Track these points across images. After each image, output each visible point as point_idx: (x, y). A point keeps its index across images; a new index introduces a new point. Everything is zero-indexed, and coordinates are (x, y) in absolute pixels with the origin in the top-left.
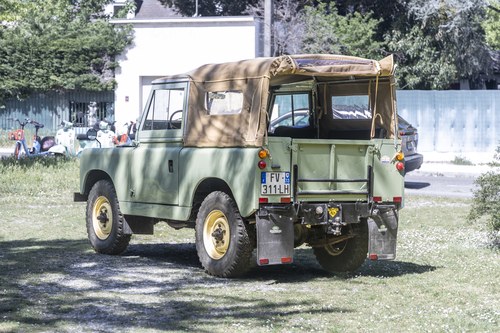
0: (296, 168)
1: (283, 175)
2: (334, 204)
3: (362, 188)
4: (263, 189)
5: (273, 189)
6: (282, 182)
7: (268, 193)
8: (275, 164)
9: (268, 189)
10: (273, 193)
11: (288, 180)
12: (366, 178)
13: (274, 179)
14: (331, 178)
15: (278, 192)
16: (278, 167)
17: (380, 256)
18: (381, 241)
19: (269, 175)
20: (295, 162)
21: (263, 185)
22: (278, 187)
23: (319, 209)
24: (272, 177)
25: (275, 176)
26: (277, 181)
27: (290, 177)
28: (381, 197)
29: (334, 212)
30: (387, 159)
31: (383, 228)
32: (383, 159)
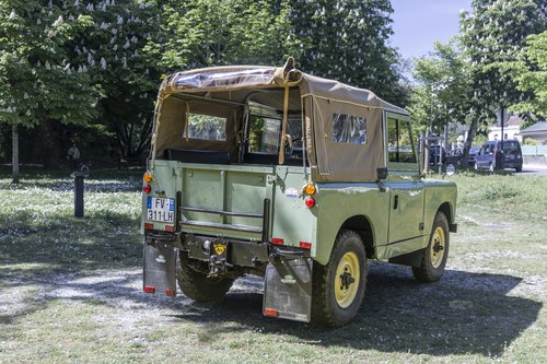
0: (180, 195)
1: (168, 201)
2: (220, 240)
4: (149, 214)
5: (158, 215)
6: (167, 208)
7: (154, 219)
8: (161, 189)
9: (154, 215)
10: (158, 219)
11: (172, 207)
12: (261, 214)
13: (159, 205)
15: (162, 219)
16: (163, 193)
17: (283, 314)
18: (286, 295)
19: (154, 200)
20: (180, 189)
21: (148, 210)
22: (162, 214)
23: (207, 244)
24: (157, 203)
25: (160, 201)
26: (162, 207)
27: (174, 204)
28: (282, 240)
29: (221, 249)
30: (295, 192)
31: (289, 279)
32: (288, 191)
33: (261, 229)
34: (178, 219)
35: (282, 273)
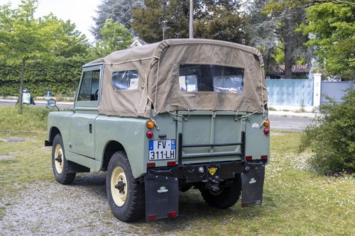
0: (181, 136)
1: (169, 142)
2: (212, 165)
3: (237, 150)
4: (151, 156)
5: (160, 155)
6: (168, 149)
7: (156, 158)
8: (162, 133)
9: (156, 155)
10: (160, 158)
11: (173, 146)
12: (240, 141)
13: (161, 146)
14: (211, 143)
15: (165, 157)
16: (166, 136)
17: (250, 203)
18: (252, 191)
19: (155, 143)
20: (180, 131)
21: (150, 151)
22: (164, 153)
23: (201, 169)
24: (159, 145)
25: (161, 143)
26: (164, 147)
27: (175, 144)
28: (251, 157)
29: (213, 171)
30: (257, 126)
31: (253, 180)
32: (253, 125)
33: (240, 152)
35: (250, 178)
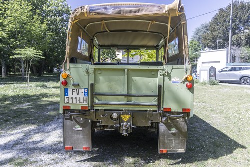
0: (92, 85)
1: (82, 90)
2: (126, 112)
3: (154, 101)
4: (66, 100)
5: (74, 100)
6: (82, 95)
7: (71, 102)
8: (76, 83)
9: (71, 100)
10: (74, 102)
11: (86, 94)
12: (157, 94)
13: (75, 94)
14: (126, 93)
15: (78, 102)
16: (79, 85)
17: (170, 151)
18: (172, 140)
19: (70, 90)
20: (92, 82)
21: (66, 97)
22: (78, 99)
23: (115, 115)
24: (73, 92)
25: (76, 91)
26: (78, 94)
27: (88, 92)
28: (170, 109)
29: (126, 118)
30: (178, 80)
31: (174, 131)
32: (173, 80)
33: (156, 103)
34: (92, 101)
35: (169, 128)
